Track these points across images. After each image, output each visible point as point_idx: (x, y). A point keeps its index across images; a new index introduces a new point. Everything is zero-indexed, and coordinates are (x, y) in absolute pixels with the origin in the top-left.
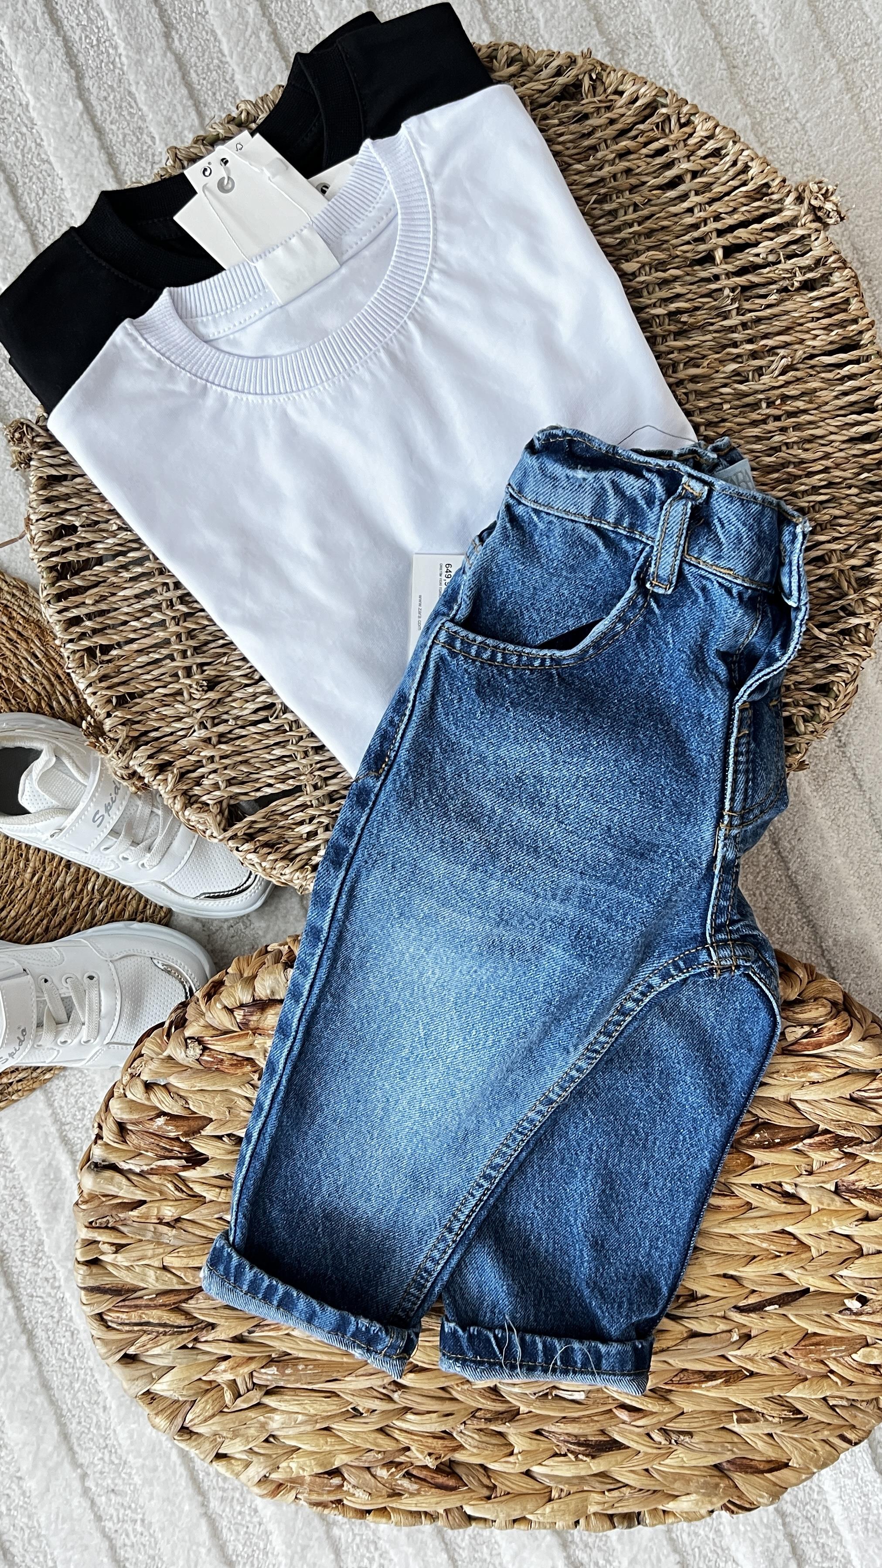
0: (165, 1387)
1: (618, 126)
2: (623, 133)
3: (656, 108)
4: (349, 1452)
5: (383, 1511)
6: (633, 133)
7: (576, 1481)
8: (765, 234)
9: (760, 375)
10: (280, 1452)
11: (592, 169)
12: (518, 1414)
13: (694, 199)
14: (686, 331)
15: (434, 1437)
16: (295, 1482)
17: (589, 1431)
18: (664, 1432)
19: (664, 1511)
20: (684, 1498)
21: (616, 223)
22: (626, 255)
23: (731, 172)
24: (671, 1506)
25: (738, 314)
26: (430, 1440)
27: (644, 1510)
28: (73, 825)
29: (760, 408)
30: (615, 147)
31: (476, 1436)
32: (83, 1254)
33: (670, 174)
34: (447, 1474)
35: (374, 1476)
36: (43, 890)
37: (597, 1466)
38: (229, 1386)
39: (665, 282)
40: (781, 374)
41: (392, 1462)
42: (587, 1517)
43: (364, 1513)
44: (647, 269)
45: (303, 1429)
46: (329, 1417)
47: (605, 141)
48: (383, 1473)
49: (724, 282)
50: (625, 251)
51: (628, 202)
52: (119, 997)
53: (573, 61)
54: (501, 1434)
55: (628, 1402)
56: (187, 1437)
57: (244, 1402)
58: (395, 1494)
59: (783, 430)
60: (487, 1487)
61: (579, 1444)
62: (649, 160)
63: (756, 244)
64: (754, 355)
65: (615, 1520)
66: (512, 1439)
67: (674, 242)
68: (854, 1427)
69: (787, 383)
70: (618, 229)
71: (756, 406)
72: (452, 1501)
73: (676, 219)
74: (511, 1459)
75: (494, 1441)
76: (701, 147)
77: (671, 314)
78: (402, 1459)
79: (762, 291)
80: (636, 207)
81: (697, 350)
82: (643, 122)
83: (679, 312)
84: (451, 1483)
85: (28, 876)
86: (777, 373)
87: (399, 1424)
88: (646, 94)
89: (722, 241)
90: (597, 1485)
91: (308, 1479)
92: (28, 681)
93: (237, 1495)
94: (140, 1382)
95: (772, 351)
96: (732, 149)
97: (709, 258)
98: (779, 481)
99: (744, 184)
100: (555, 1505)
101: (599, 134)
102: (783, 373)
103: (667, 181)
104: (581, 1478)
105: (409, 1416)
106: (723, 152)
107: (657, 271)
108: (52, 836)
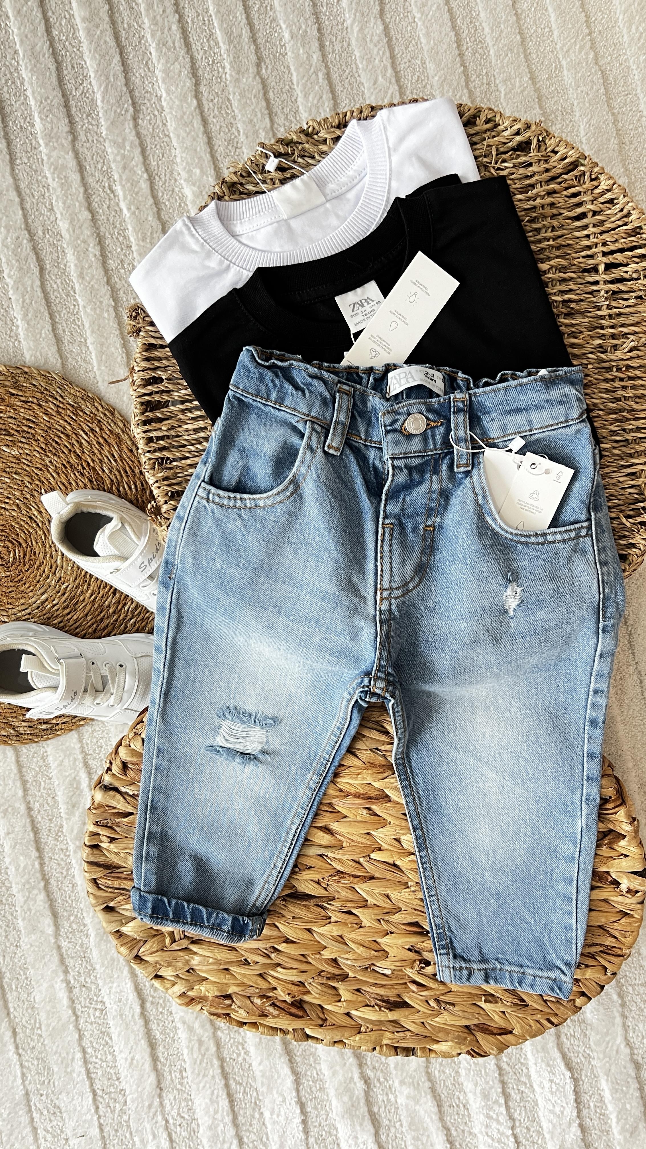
0: (129, 929)
1: (550, 174)
2: (553, 179)
3: (577, 166)
4: (238, 985)
5: (254, 1025)
6: (560, 180)
7: (377, 1023)
8: (634, 259)
9: (615, 350)
10: (195, 979)
11: (529, 199)
12: (347, 977)
13: (591, 230)
14: (572, 314)
15: (293, 984)
16: (202, 999)
17: (390, 994)
18: (437, 1001)
19: (430, 1050)
20: (443, 1043)
21: (539, 237)
22: (542, 259)
23: (618, 216)
24: (434, 1047)
25: (607, 308)
26: (290, 985)
27: (418, 1047)
28: (127, 568)
29: (612, 371)
30: (546, 187)
31: (319, 987)
32: (89, 841)
33: (579, 210)
34: (298, 1008)
35: (252, 1002)
36: (96, 606)
37: (392, 1016)
38: (169, 935)
39: (564, 280)
40: (629, 352)
41: (264, 995)
42: (381, 1046)
43: (242, 1024)
44: (554, 269)
45: (211, 967)
46: (228, 963)
47: (541, 182)
48: (258, 1001)
49: (602, 286)
50: (541, 256)
51: (548, 225)
52: (137, 681)
53: (528, 127)
54: (335, 988)
55: (417, 980)
56: (139, 962)
57: (177, 945)
58: (264, 1015)
59: (624, 388)
60: (322, 1019)
61: (383, 1001)
62: (567, 199)
63: (627, 265)
64: (613, 336)
65: (398, 1050)
66: (341, 992)
67: (574, 255)
68: (557, 1015)
69: (632, 358)
70: (540, 241)
71: (609, 369)
72: (298, 1024)
73: (578, 241)
74: (339, 1004)
75: (330, 991)
76: (602, 196)
77: (564, 301)
78: (271, 994)
79: (625, 296)
80: (553, 229)
81: (577, 327)
82: (567, 174)
83: (570, 301)
84: (300, 1013)
85: (88, 595)
86: (626, 350)
87: (272, 973)
88: (572, 156)
89: (605, 260)
90: (391, 1027)
91: (211, 998)
92: (107, 471)
93: (161, 1001)
94: (114, 924)
95: (625, 335)
96: (622, 200)
97: (595, 269)
98: (616, 420)
99: (625, 224)
100: (362, 1036)
101: (536, 177)
102: (630, 351)
103: (576, 215)
104: (381, 1022)
105: (279, 969)
106: (615, 201)
107: (560, 272)
108: (112, 573)
